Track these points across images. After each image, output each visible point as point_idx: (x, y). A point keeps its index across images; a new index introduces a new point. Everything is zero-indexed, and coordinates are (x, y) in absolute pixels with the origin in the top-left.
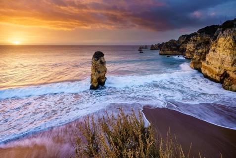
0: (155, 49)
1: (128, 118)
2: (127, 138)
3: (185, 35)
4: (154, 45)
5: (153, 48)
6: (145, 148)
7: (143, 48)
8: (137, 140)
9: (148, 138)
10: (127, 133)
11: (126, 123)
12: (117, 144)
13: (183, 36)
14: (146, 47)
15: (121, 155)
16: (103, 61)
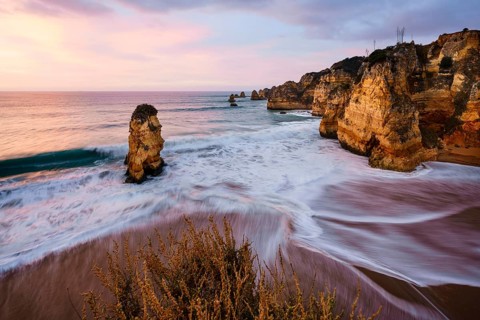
0: (260, 99)
1: (203, 235)
2: (200, 277)
3: (312, 74)
4: (258, 91)
5: (255, 97)
6: (233, 290)
7: (236, 96)
8: (218, 277)
9: (238, 270)
10: (199, 266)
11: (199, 247)
12: (176, 293)
13: (307, 74)
14: (243, 95)
15: (186, 312)
16: (155, 124)
